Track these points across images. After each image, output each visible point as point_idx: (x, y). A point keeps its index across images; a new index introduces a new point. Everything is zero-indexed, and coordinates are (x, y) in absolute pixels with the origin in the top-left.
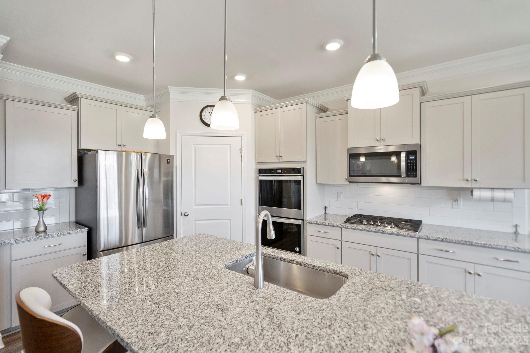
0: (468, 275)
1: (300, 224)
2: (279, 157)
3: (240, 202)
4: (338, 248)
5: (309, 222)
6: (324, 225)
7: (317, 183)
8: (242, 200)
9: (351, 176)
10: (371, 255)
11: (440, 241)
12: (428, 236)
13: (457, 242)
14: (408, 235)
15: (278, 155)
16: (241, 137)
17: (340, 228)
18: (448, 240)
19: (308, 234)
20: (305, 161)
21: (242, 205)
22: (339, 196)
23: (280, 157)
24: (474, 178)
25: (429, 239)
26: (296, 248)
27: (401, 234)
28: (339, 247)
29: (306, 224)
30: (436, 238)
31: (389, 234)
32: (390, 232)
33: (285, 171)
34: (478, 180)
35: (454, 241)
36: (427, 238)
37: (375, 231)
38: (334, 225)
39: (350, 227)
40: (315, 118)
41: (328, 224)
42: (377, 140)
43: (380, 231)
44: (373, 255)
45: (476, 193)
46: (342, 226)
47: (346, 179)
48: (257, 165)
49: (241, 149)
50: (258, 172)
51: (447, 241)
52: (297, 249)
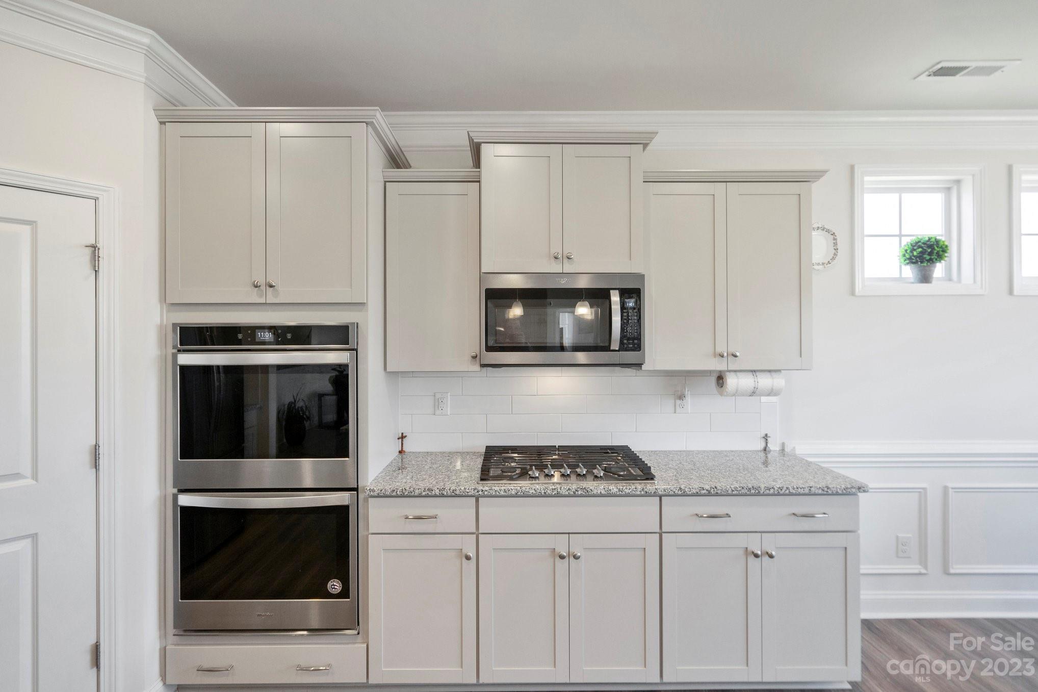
0: (751, 559)
1: (346, 503)
2: (263, 288)
3: (87, 458)
4: (468, 558)
5: (375, 494)
6: (427, 496)
7: (388, 370)
8: (96, 447)
9: (489, 349)
10: (558, 559)
11: (704, 495)
12: (682, 487)
13: (735, 492)
14: (642, 493)
15: (261, 281)
16: (96, 199)
17: (474, 499)
18: (719, 492)
19: (371, 531)
20: (363, 304)
21: (96, 465)
22: (438, 403)
23: (271, 286)
24: (731, 350)
25: (685, 495)
26: (330, 584)
27: (627, 491)
28: (472, 554)
29: (366, 500)
30: (698, 491)
31: (601, 495)
32: (603, 492)
33: (289, 336)
34: (738, 354)
35: (730, 492)
36: (680, 493)
37: (567, 493)
38: (458, 492)
39: (502, 493)
40: (382, 180)
41: (437, 492)
42: (556, 258)
43: (580, 493)
44: (562, 557)
45: (731, 381)
46: (480, 493)
47: (475, 357)
48: (168, 311)
49: (94, 247)
50: (173, 338)
51: (717, 495)
52: (335, 586)
